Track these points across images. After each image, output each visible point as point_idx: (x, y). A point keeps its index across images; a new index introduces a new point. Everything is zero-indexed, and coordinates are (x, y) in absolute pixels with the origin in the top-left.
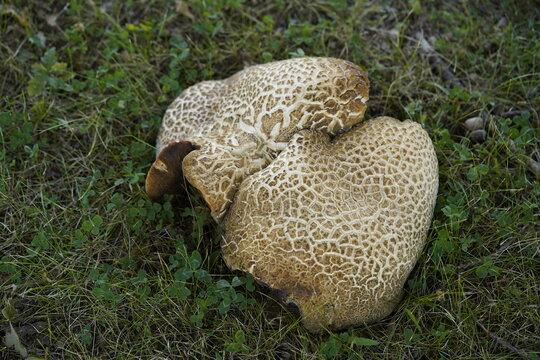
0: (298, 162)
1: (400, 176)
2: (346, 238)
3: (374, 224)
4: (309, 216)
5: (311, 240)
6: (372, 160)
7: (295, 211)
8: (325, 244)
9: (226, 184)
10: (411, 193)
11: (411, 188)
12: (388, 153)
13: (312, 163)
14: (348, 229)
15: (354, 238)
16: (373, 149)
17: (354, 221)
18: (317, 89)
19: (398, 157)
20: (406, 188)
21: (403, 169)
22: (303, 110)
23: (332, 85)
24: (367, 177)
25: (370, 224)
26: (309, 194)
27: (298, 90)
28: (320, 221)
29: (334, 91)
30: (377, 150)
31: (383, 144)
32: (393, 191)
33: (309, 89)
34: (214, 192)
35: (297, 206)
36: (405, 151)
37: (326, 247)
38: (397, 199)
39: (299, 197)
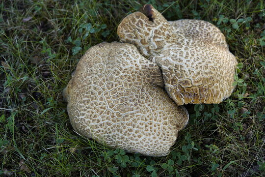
0: (136, 65)
1: (136, 122)
2: (95, 94)
3: (104, 108)
4: (106, 74)
5: (93, 76)
6: (143, 105)
7: (109, 67)
8: (91, 83)
9: (131, 36)
10: (129, 130)
11: (131, 130)
12: (148, 114)
13: (136, 73)
14: (99, 94)
15: (95, 98)
16: (149, 105)
17: (104, 97)
18: (181, 70)
19: (146, 120)
20: (131, 127)
21: (140, 124)
22: (170, 66)
23: (185, 78)
24: (133, 104)
25: (104, 106)
26: (119, 73)
27: (180, 61)
28: (104, 80)
29: (181, 79)
30: (149, 107)
31: (153, 111)
32: (127, 120)
33: (181, 66)
34: (124, 31)
35: (112, 68)
36: (151, 124)
37: (89, 84)
38: (123, 122)
39: (117, 69)
